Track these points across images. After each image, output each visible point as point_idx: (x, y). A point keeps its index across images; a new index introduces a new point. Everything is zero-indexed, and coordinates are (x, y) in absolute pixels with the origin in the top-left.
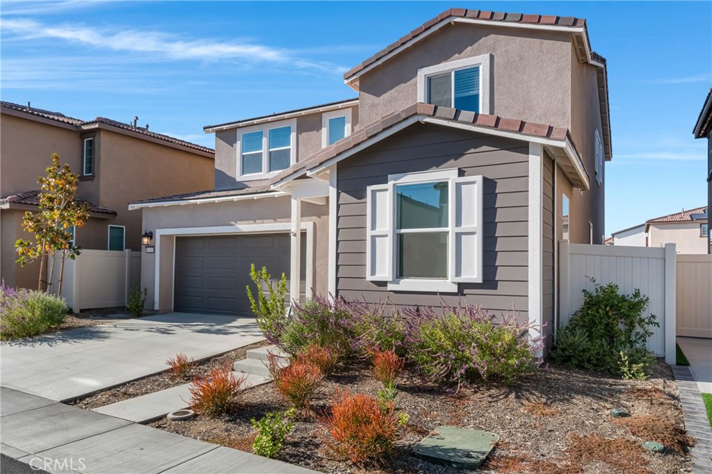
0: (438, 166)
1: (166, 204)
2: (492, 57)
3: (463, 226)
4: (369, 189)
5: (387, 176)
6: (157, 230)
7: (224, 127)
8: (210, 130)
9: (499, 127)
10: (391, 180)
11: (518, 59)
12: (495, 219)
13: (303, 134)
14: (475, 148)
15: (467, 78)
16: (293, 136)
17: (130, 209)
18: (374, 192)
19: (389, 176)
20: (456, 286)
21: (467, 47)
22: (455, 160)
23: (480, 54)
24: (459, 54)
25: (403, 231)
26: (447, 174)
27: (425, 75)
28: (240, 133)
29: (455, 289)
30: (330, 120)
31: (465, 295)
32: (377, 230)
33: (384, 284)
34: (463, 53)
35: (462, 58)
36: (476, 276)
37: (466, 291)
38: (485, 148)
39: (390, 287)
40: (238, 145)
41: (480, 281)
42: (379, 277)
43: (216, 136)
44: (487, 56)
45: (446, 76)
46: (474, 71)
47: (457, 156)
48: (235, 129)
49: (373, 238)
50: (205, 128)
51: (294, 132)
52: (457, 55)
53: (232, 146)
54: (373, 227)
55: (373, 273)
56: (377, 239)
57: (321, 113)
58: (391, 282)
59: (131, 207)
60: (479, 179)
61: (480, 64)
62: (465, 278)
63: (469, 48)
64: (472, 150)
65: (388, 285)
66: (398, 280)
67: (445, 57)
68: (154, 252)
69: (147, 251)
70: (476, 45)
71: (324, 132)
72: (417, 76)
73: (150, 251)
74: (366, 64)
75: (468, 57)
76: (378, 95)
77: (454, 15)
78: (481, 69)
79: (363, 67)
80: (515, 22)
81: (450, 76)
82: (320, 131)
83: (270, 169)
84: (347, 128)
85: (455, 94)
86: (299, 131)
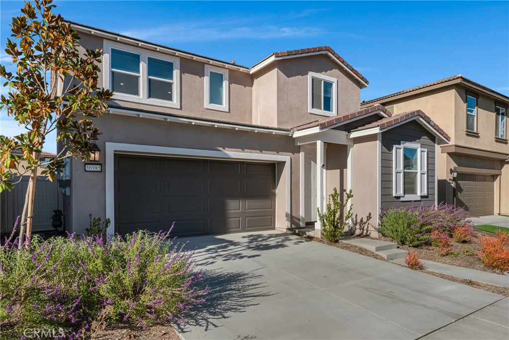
0: (414, 141)
2: (338, 81)
3: (422, 170)
4: (395, 147)
5: (400, 141)
6: (108, 144)
7: (93, 31)
10: (401, 144)
12: (428, 168)
13: (186, 74)
15: (328, 87)
20: (420, 197)
23: (333, 77)
24: (326, 72)
25: (405, 171)
27: (312, 76)
29: (419, 199)
30: (211, 72)
31: (423, 202)
33: (399, 197)
35: (326, 75)
37: (423, 200)
39: (402, 199)
40: (107, 58)
41: (426, 194)
42: (398, 194)
44: (336, 79)
45: (320, 80)
46: (331, 85)
47: (419, 138)
48: (102, 38)
49: (396, 173)
51: (177, 69)
52: (324, 72)
54: (396, 168)
55: (396, 192)
57: (204, 63)
58: (402, 197)
60: (426, 150)
61: (334, 82)
62: (423, 193)
63: (329, 71)
66: (404, 195)
67: (320, 71)
68: (101, 171)
69: (87, 169)
70: (332, 71)
71: (206, 80)
72: (308, 74)
73: (92, 170)
74: (289, 53)
75: (329, 76)
76: (289, 76)
77: (328, 50)
78: (334, 84)
79: (287, 54)
80: (350, 69)
81: (321, 83)
82: (202, 78)
83: (150, 96)
84: (225, 84)
85: (324, 94)
86: (183, 71)
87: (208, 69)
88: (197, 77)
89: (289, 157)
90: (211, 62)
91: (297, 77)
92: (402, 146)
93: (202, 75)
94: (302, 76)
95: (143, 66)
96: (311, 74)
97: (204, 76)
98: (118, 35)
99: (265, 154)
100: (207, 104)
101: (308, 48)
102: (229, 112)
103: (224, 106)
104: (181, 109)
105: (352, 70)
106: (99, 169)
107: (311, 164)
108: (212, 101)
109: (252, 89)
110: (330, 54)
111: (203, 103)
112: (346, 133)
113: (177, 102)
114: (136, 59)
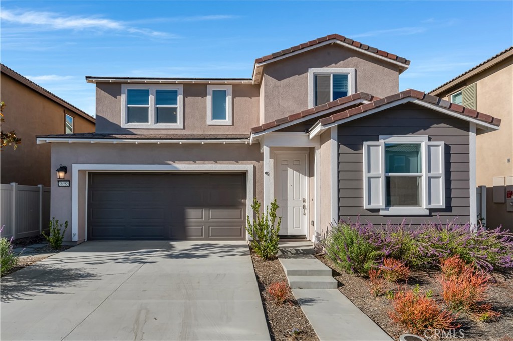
0: (413, 133)
1: (93, 141)
2: (356, 71)
3: (432, 173)
4: (365, 144)
5: (378, 136)
6: (73, 166)
7: (111, 81)
8: (94, 80)
9: (465, 114)
10: (381, 139)
11: (371, 76)
12: (450, 169)
13: (188, 98)
14: (437, 124)
15: (340, 80)
16: (180, 98)
17: (38, 143)
18: (369, 147)
19: (380, 136)
20: (428, 211)
21: (340, 61)
22: (424, 130)
23: (349, 68)
24: (335, 64)
25: (390, 175)
26: (421, 139)
27: (314, 73)
28: (125, 89)
29: (427, 213)
30: (213, 91)
31: (432, 216)
32: (371, 173)
33: (378, 211)
34: (338, 64)
35: (337, 68)
36: (441, 204)
37: (433, 214)
38: (443, 125)
39: (382, 213)
40: (123, 98)
41: (444, 207)
42: (373, 206)
43: (97, 86)
44: (353, 69)
45: (327, 77)
46: (345, 77)
47: (426, 128)
48: (120, 84)
49: (369, 179)
50: (87, 78)
51: (181, 95)
52: (334, 65)
53: (116, 98)
54: (369, 172)
55: (369, 203)
56: (371, 179)
57: (206, 85)
58: (383, 210)
59: (39, 141)
60: (442, 144)
61: (349, 74)
62: (434, 206)
63: (342, 62)
64: (435, 126)
65: (381, 211)
66: (387, 208)
67: (327, 64)
68: (69, 186)
69: (59, 185)
70: (346, 61)
71: (209, 99)
72: (307, 72)
73: (63, 185)
74: (275, 56)
75: (341, 67)
76: (279, 80)
77: (335, 39)
78: (349, 76)
79: (272, 57)
80: (374, 53)
81: (330, 77)
82: (205, 98)
83: (157, 122)
84: (229, 99)
85: (333, 89)
86: (186, 95)
87: (210, 90)
88: (200, 98)
89: (252, 166)
90: (210, 82)
91: (291, 78)
92: (382, 142)
93: (204, 95)
94: (299, 75)
95: (152, 99)
96: (312, 72)
97: (206, 96)
98: (128, 78)
99: (221, 164)
100: (209, 121)
101: (301, 44)
102: (233, 125)
103: (228, 121)
104: (184, 128)
105: (378, 52)
106: (68, 185)
107: (287, 171)
108: (215, 117)
109: (259, 99)
110: (339, 42)
111: (205, 121)
112: (303, 134)
113: (180, 123)
114: (146, 93)
